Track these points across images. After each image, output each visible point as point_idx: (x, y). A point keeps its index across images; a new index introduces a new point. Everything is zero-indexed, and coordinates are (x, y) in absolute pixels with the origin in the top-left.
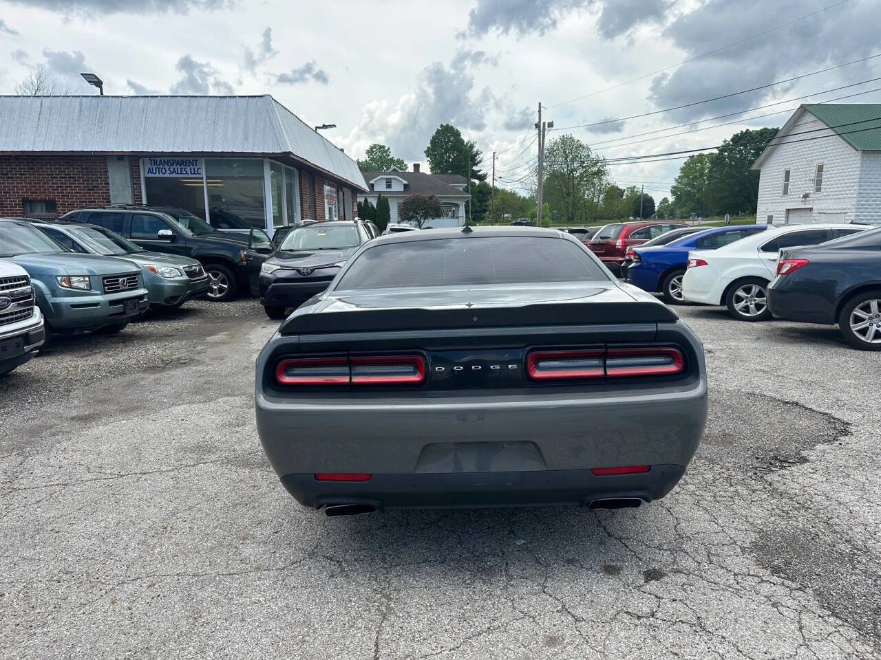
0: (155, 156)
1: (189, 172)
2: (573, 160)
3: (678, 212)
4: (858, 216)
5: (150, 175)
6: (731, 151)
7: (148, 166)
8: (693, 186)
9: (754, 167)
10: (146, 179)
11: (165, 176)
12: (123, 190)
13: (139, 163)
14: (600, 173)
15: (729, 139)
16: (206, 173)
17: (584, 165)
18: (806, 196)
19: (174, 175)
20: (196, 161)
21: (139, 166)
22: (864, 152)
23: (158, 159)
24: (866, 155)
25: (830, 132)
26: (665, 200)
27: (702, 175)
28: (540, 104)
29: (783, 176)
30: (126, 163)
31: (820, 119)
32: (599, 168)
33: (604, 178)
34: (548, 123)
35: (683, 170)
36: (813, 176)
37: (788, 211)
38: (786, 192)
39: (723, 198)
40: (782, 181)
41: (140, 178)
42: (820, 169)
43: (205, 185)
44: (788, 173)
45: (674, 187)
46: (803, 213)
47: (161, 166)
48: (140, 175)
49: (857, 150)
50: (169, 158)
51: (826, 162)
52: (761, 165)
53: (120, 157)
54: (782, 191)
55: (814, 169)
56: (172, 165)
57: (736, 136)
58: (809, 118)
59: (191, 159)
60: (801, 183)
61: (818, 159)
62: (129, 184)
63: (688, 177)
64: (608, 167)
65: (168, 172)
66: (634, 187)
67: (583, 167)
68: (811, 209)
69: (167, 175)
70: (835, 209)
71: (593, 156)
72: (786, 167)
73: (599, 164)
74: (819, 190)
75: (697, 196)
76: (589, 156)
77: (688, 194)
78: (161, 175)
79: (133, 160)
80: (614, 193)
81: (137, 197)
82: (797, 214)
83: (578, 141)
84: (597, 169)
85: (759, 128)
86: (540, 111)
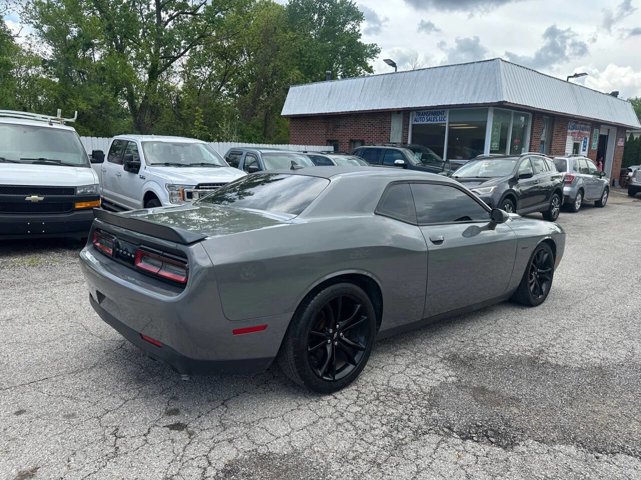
0: (420, 110)
1: (438, 120)
5: (415, 123)
7: (415, 116)
10: (413, 125)
11: (424, 123)
12: (398, 134)
13: (409, 115)
16: (449, 119)
19: (429, 122)
20: (444, 111)
21: (409, 117)
23: (421, 112)
30: (401, 115)
41: (408, 125)
43: (447, 125)
47: (422, 116)
48: (409, 123)
50: (428, 111)
53: (398, 112)
56: (429, 115)
59: (441, 110)
62: (401, 129)
65: (426, 120)
69: (425, 122)
78: (422, 123)
79: (405, 113)
81: (405, 137)
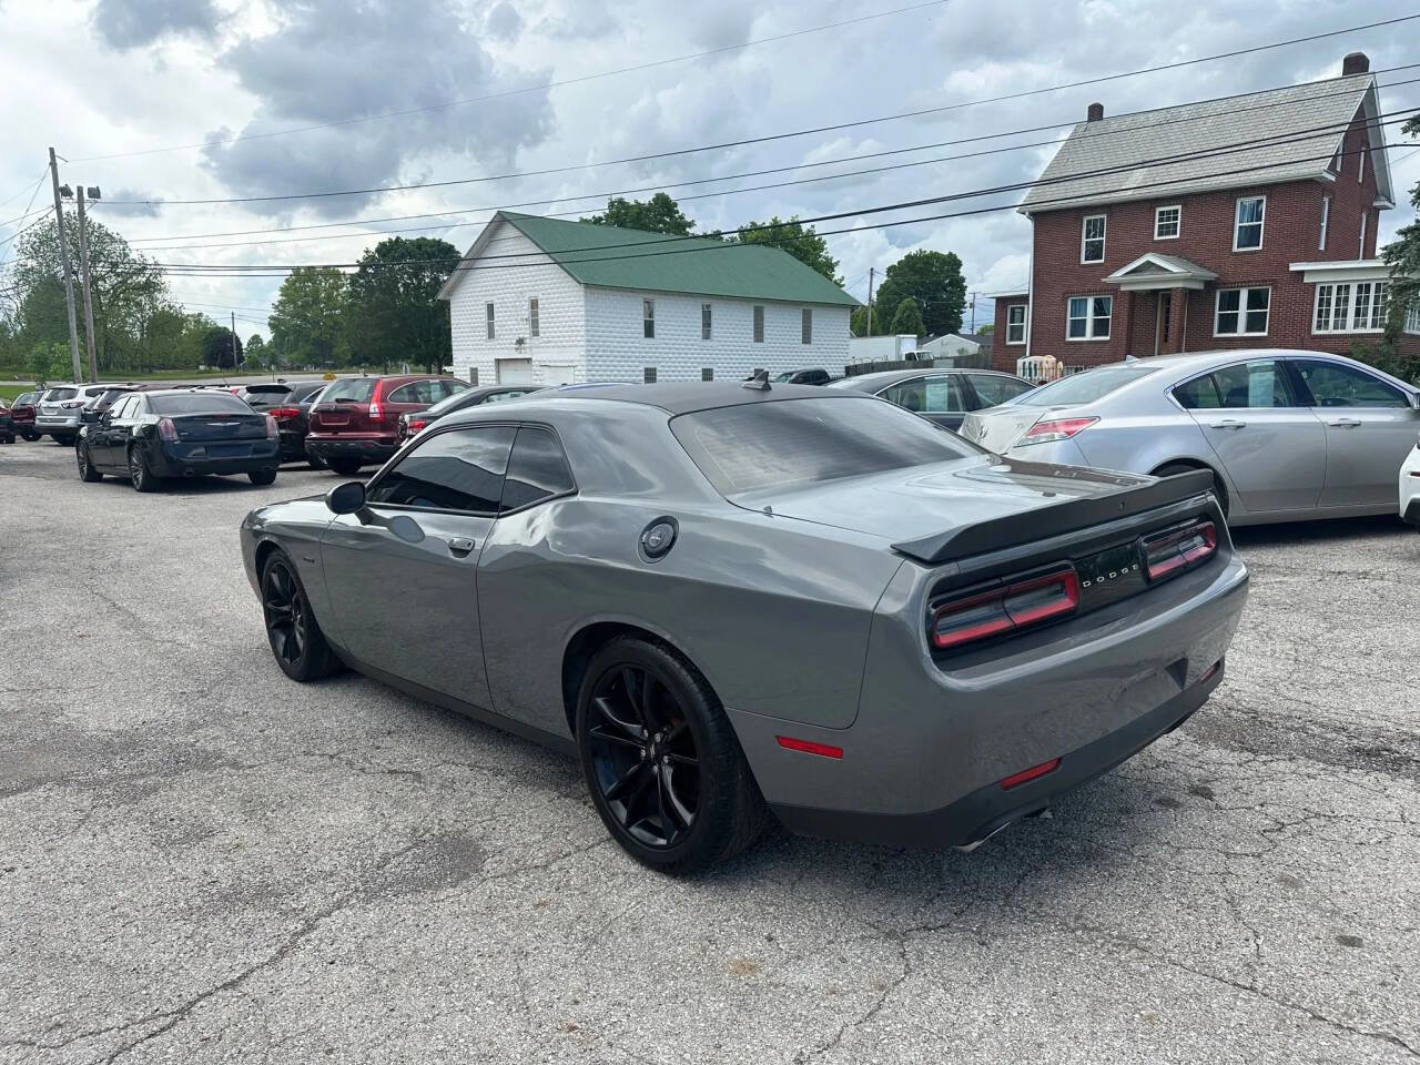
2: (95, 259)
3: (285, 360)
4: (589, 370)
6: (378, 267)
8: (305, 319)
9: (440, 296)
14: (150, 287)
15: (373, 249)
17: (119, 270)
18: (520, 342)
22: (587, 286)
24: (588, 291)
25: (547, 259)
26: (256, 339)
27: (316, 301)
28: (52, 150)
29: (485, 311)
31: (526, 235)
32: (148, 279)
33: (159, 296)
34: (90, 190)
35: (284, 291)
36: (526, 314)
37: (498, 361)
38: (491, 335)
39: (376, 340)
40: (484, 318)
42: (534, 304)
44: (490, 308)
45: (272, 318)
46: (519, 366)
49: (579, 282)
51: (541, 296)
52: (450, 293)
54: (486, 334)
55: (527, 305)
57: (382, 245)
58: (509, 232)
60: (512, 323)
61: (531, 291)
63: (295, 303)
64: (164, 279)
66: (200, 314)
67: (118, 275)
68: (529, 360)
70: (561, 361)
71: (133, 255)
72: (489, 299)
73: (148, 272)
74: (536, 333)
75: (314, 334)
76: (126, 255)
77: (298, 331)
80: (168, 322)
82: (512, 365)
83: (100, 226)
84: (144, 279)
85: (414, 237)
86: (53, 164)
